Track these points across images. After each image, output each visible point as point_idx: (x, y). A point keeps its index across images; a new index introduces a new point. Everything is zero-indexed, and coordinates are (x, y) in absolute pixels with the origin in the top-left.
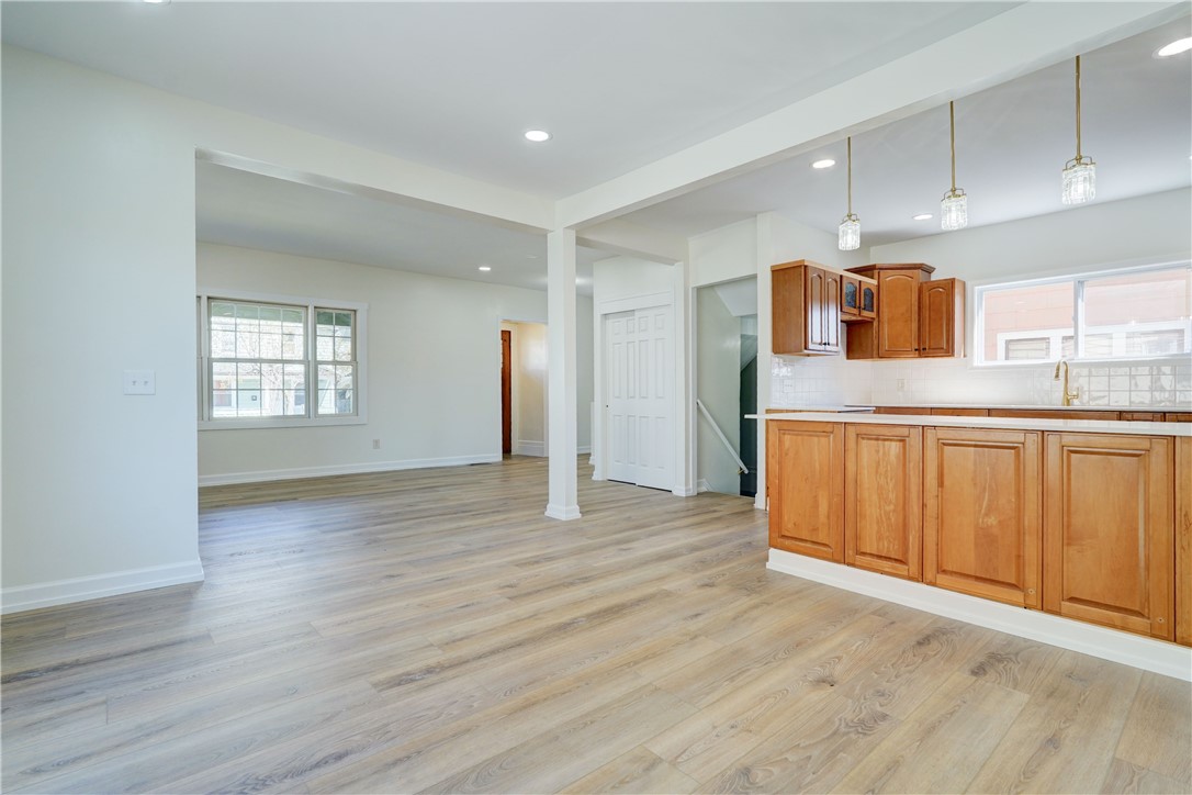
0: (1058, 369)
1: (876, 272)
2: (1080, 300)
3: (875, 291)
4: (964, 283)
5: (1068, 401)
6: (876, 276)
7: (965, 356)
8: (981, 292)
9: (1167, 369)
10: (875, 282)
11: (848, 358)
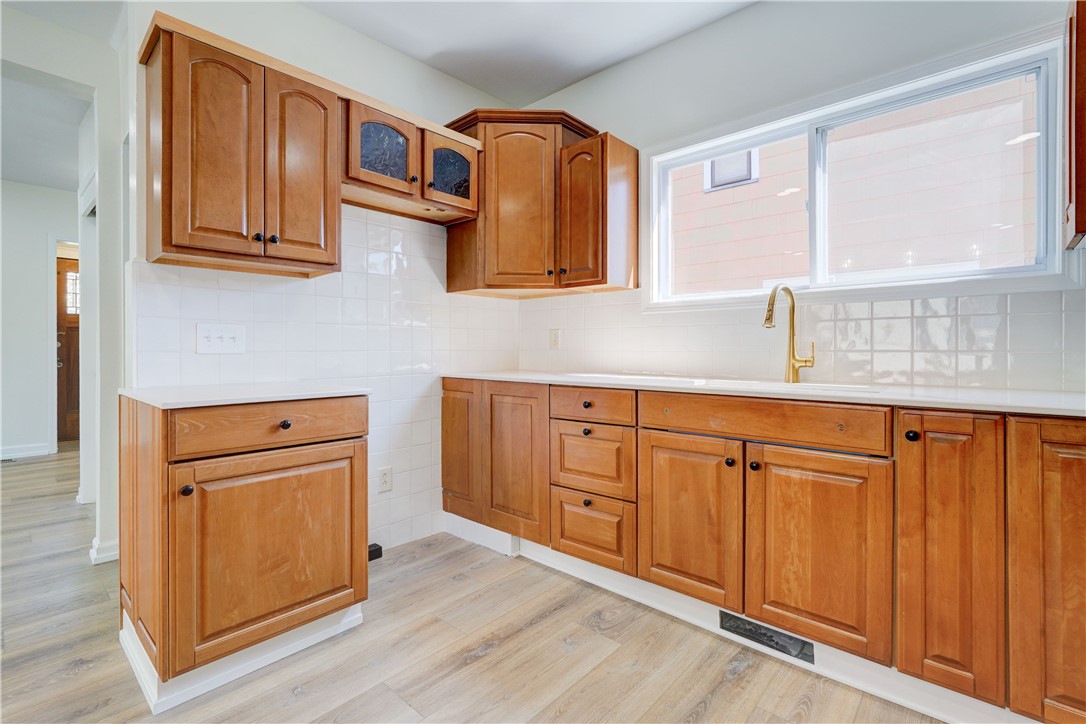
0: (772, 304)
1: (481, 125)
2: (819, 171)
3: (472, 159)
4: (637, 154)
5: (796, 372)
6: (481, 134)
7: (637, 286)
8: (665, 170)
9: (939, 304)
10: (477, 144)
11: (448, 292)
